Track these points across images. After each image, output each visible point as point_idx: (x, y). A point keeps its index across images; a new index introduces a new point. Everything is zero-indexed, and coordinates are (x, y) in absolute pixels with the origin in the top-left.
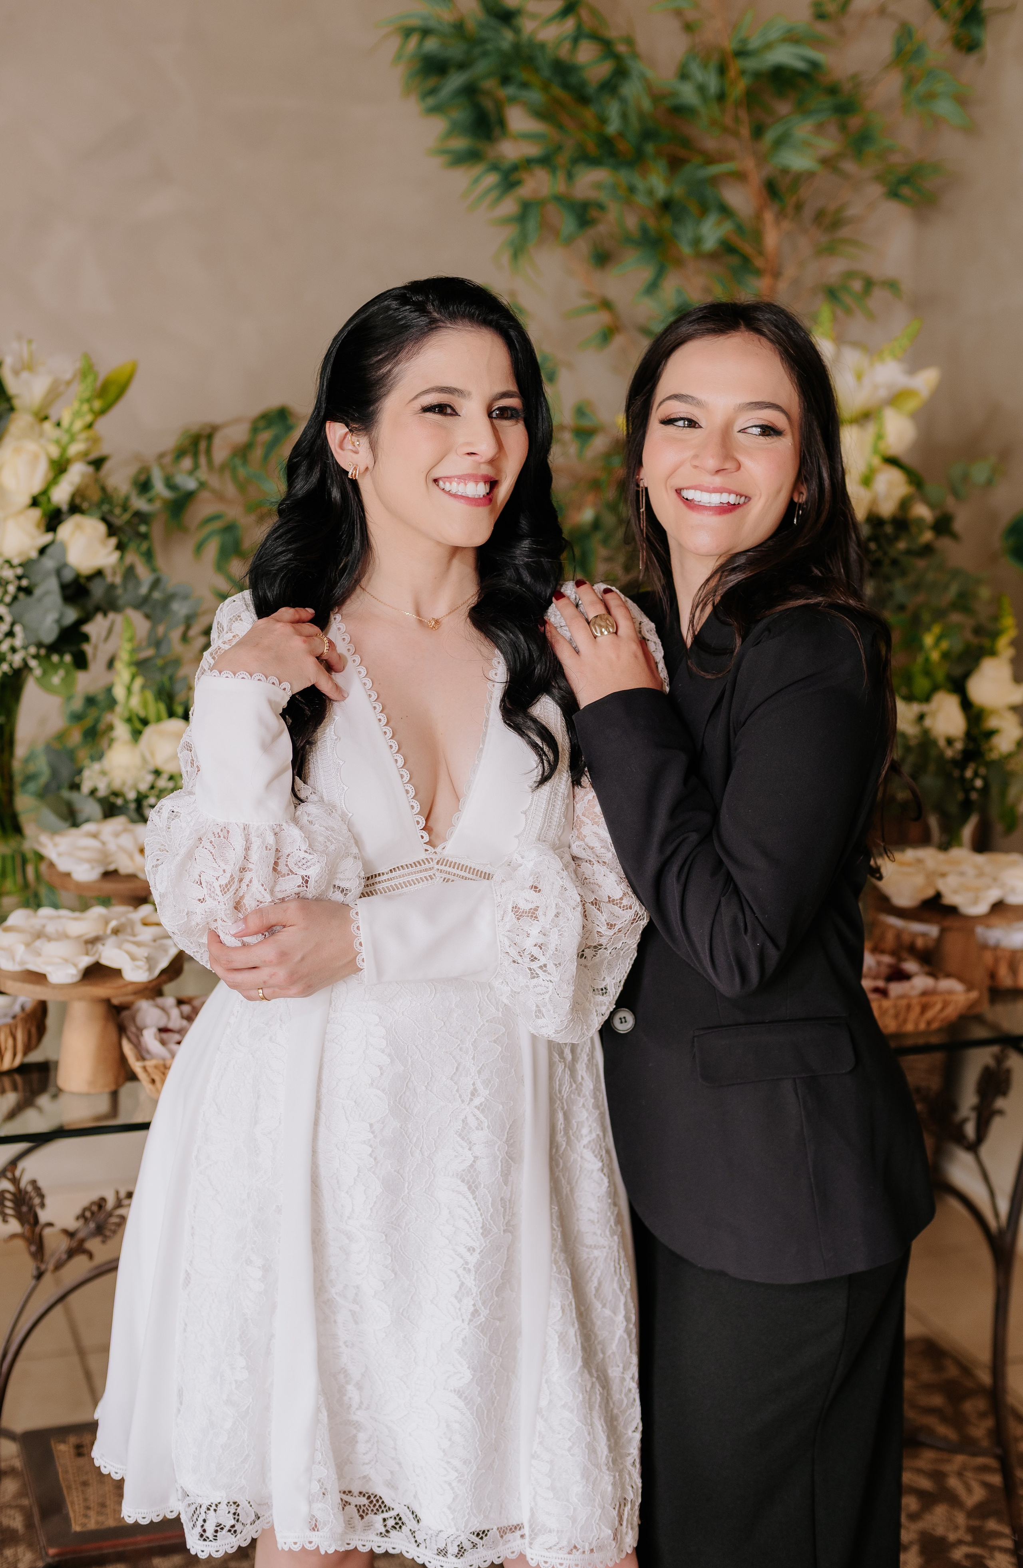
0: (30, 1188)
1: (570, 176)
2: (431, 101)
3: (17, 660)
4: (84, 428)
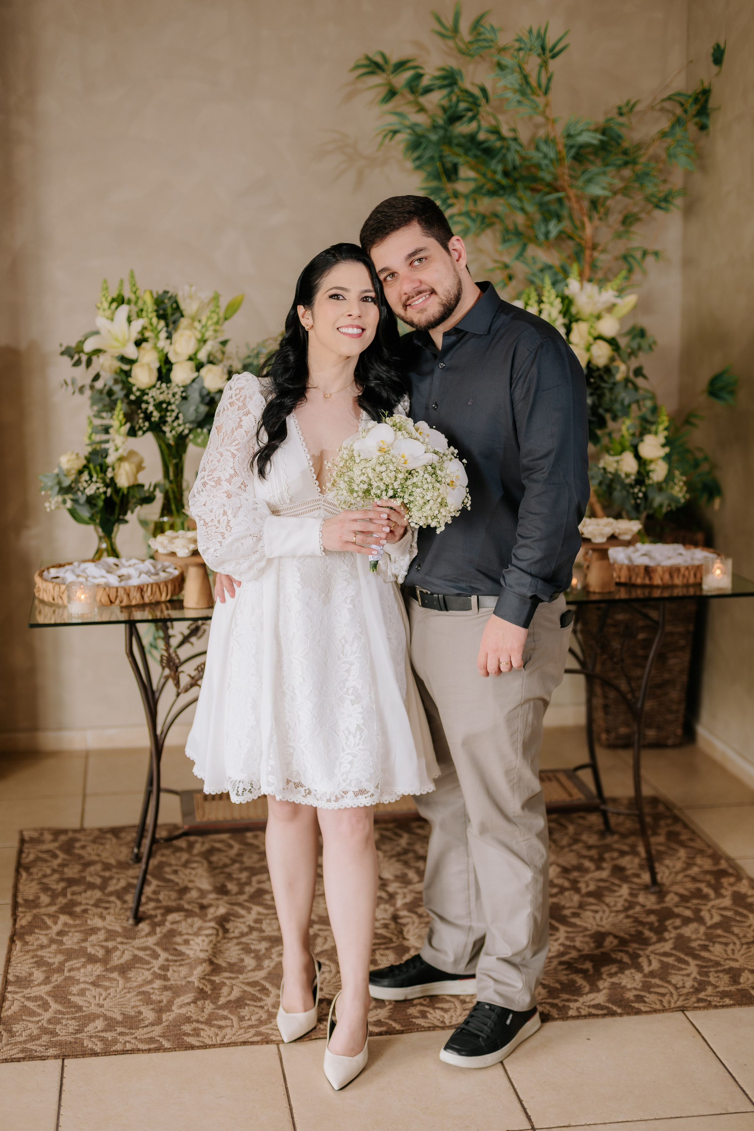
0: (173, 655)
1: (475, 201)
2: (418, 163)
3: (181, 429)
4: (212, 325)
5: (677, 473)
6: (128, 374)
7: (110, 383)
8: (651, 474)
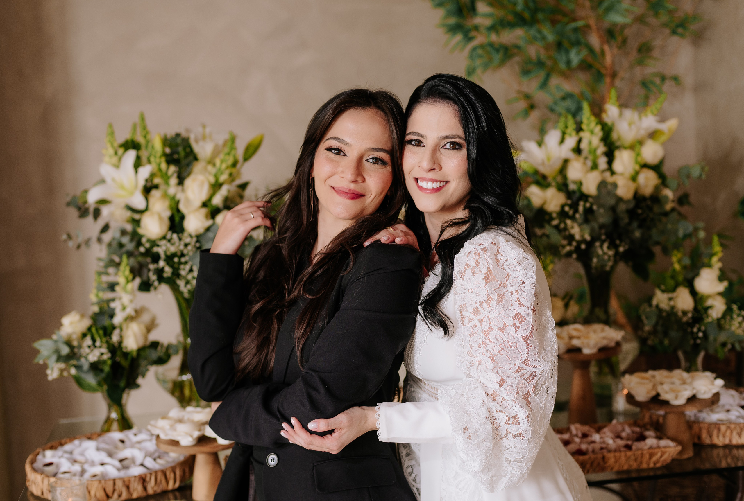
1: (498, 33)
4: (227, 168)
5: (735, 307)
6: (137, 223)
7: (118, 235)
8: (710, 311)
